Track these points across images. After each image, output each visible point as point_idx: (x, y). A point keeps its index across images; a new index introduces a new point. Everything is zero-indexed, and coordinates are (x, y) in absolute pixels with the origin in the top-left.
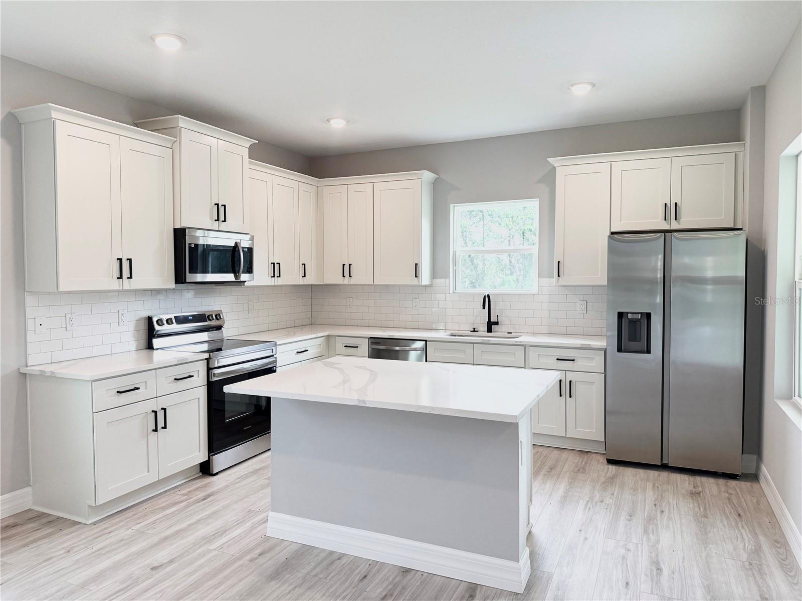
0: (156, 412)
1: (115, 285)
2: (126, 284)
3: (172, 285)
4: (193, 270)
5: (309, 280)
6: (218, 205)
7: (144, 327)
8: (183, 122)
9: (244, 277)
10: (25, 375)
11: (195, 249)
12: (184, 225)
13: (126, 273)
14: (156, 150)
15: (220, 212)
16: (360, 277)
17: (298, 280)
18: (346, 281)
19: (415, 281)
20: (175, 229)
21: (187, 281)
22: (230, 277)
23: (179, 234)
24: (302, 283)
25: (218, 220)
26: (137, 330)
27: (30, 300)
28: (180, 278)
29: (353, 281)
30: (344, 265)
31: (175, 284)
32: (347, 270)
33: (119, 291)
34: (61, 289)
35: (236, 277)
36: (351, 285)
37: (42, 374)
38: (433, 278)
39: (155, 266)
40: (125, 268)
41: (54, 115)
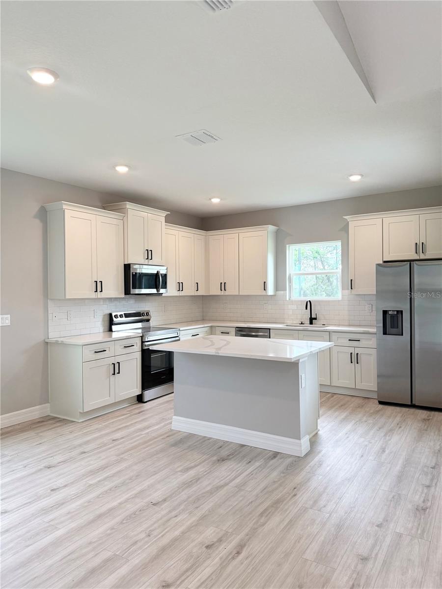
0: (114, 364)
1: (93, 295)
2: (99, 295)
3: (123, 296)
4: (134, 287)
5: (200, 293)
6: (148, 250)
7: (107, 319)
8: (129, 205)
9: (162, 291)
10: (48, 342)
11: (135, 275)
12: (129, 262)
13: (99, 289)
14: (115, 221)
15: (149, 254)
16: (231, 291)
17: (193, 293)
18: (223, 293)
19: (264, 293)
20: (125, 265)
21: (131, 293)
22: (154, 291)
23: (127, 267)
24: (196, 294)
25: (148, 259)
26: (103, 321)
27: (49, 302)
28: (127, 292)
29: (227, 293)
30: (221, 283)
31: (125, 294)
32: (223, 286)
33: (95, 299)
34: (67, 297)
35: (158, 291)
36: (225, 295)
37: (57, 343)
38: (277, 291)
39: (114, 285)
40: (98, 286)
41: (64, 207)
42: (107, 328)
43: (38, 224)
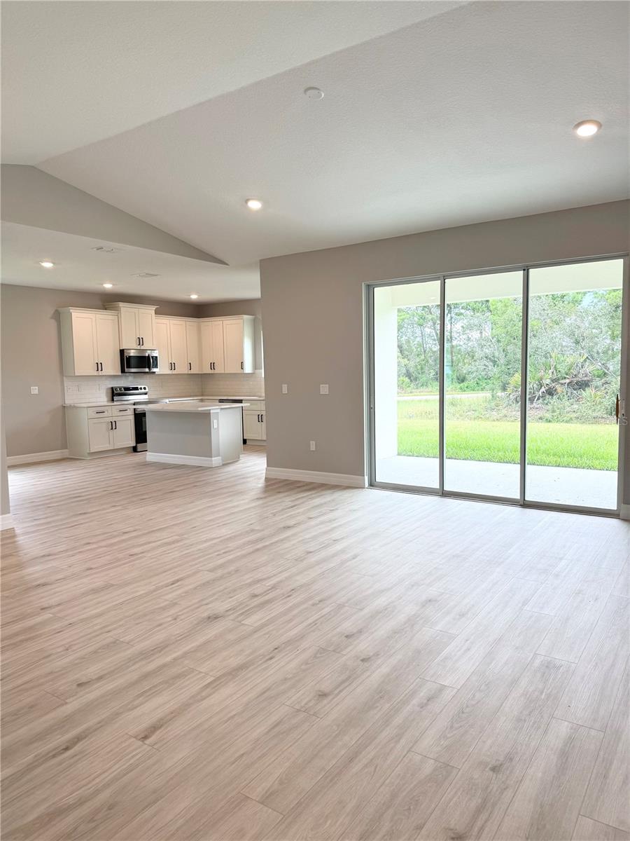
0: (112, 422)
1: (96, 373)
2: (100, 373)
3: (120, 374)
4: (129, 367)
5: (192, 372)
6: (139, 338)
7: (110, 391)
8: (121, 304)
9: (154, 370)
10: (65, 406)
11: (129, 358)
12: (124, 348)
13: (100, 369)
14: (110, 317)
15: (140, 341)
16: (218, 370)
18: (212, 372)
19: (240, 371)
20: (120, 350)
21: (126, 372)
22: (147, 370)
23: (122, 352)
24: (189, 373)
25: (139, 345)
26: (107, 393)
27: (65, 378)
29: (216, 371)
30: (211, 363)
31: (122, 372)
32: (213, 366)
33: (97, 376)
34: (77, 374)
35: (149, 370)
36: (215, 374)
37: (72, 407)
38: (256, 369)
39: (112, 367)
40: (99, 366)
41: (71, 311)
42: (110, 398)
43: (53, 323)
